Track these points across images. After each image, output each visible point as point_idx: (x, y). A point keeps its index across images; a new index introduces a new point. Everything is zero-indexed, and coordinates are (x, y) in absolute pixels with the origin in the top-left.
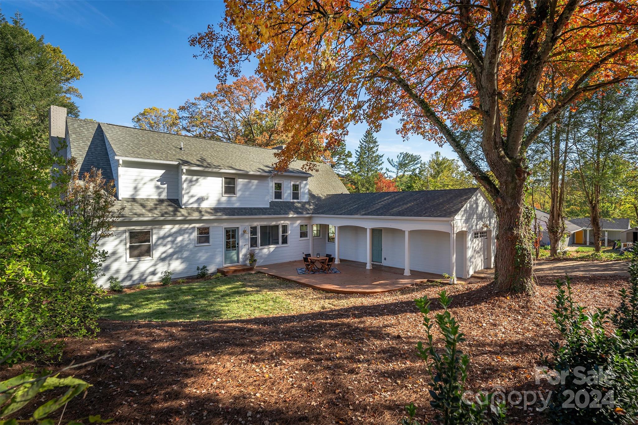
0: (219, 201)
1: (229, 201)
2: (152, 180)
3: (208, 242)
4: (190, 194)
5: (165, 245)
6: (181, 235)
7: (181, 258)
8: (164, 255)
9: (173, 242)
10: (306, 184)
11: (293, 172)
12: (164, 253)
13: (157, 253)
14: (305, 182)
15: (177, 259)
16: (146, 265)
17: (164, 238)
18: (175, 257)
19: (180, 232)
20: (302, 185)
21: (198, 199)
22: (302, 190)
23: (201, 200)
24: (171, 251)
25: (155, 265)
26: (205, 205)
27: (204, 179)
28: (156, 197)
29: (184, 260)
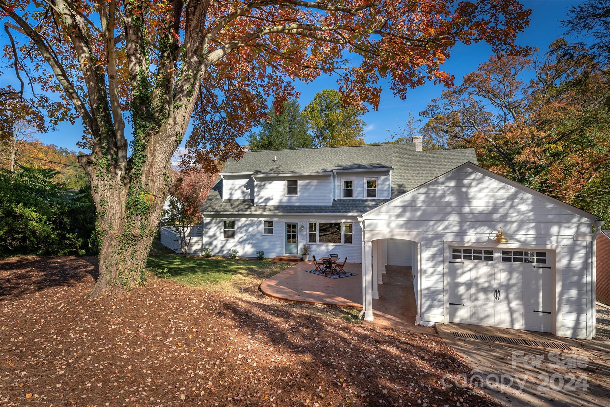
0: (281, 201)
1: (289, 200)
2: (240, 187)
3: (272, 233)
4: (260, 196)
5: (241, 233)
6: (252, 226)
7: (252, 243)
8: (241, 240)
9: (246, 231)
10: (385, 180)
11: (365, 168)
12: (241, 237)
13: (238, 237)
14: (383, 178)
15: (249, 243)
16: (231, 245)
17: (241, 227)
18: (248, 241)
19: (252, 224)
20: (379, 182)
21: (265, 199)
22: (379, 187)
23: (268, 200)
24: (245, 237)
25: (235, 246)
26: (271, 204)
27: (270, 183)
28: (242, 198)
29: (254, 246)
